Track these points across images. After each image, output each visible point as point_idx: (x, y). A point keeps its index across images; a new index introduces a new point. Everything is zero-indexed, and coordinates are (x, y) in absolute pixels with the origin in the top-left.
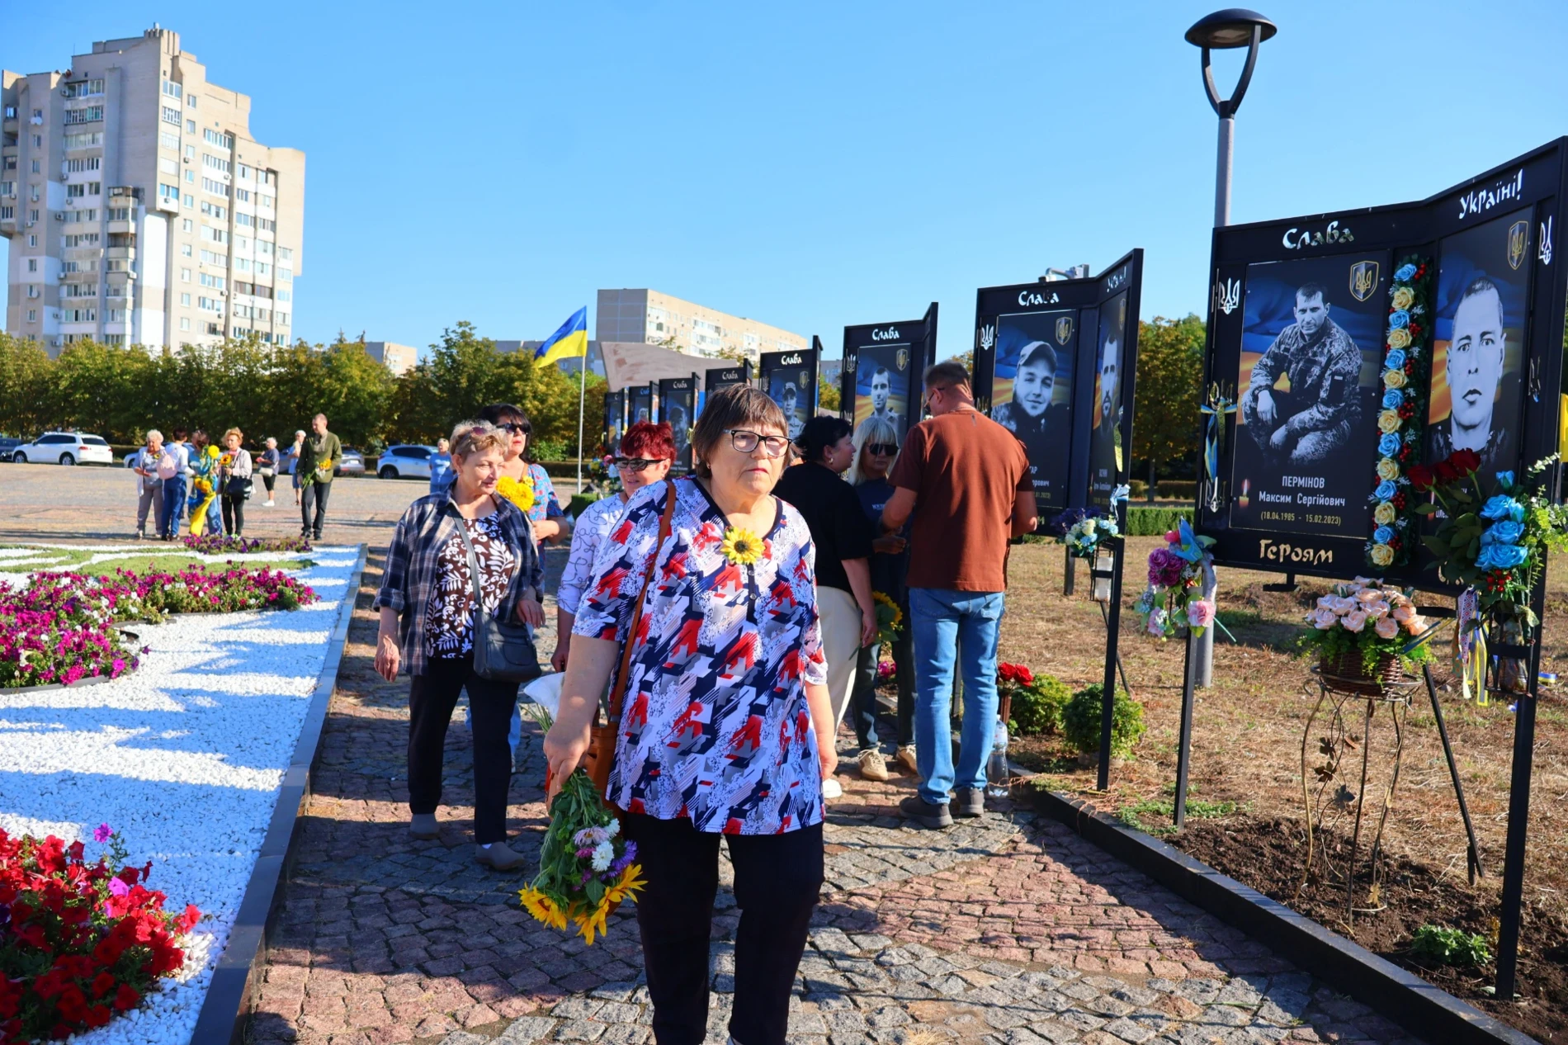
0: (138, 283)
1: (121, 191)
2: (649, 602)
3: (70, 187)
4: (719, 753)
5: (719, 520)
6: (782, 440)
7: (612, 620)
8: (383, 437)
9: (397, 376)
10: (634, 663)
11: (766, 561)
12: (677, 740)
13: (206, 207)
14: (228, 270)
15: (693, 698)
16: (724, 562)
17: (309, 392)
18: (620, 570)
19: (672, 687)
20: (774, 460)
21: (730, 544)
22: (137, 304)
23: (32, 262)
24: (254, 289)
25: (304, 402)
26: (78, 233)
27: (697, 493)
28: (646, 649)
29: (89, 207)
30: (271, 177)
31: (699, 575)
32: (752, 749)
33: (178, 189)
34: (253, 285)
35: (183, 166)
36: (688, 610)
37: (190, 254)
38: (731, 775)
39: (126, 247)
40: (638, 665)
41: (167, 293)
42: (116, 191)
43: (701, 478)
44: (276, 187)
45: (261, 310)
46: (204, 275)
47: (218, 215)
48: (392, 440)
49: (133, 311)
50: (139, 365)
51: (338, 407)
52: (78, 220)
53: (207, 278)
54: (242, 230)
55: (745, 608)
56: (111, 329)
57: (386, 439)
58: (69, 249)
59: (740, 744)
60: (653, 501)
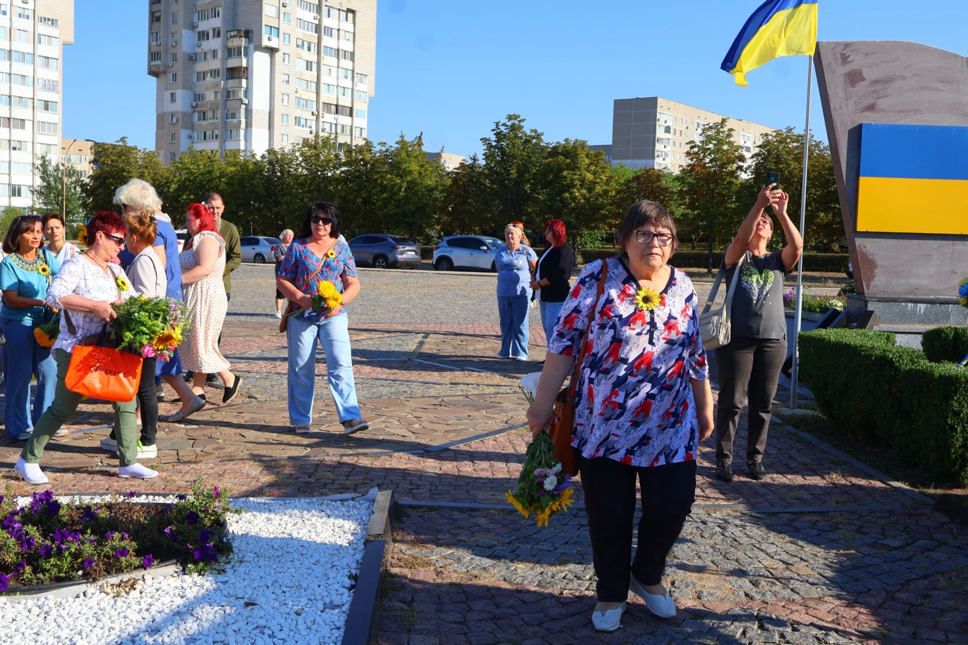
0: (249, 108)
1: (235, 33)
2: (592, 332)
3: (199, 33)
4: (625, 421)
5: (633, 284)
6: (669, 236)
7: (569, 343)
8: (438, 228)
9: (450, 170)
10: (584, 368)
11: (662, 307)
12: (604, 412)
13: (300, 43)
14: (318, 94)
15: (614, 388)
16: (635, 309)
17: (374, 188)
18: (574, 314)
19: (603, 381)
20: (664, 248)
21: (639, 298)
22: (249, 125)
23: (172, 94)
24: (338, 109)
25: (369, 197)
26: (205, 69)
27: (620, 267)
28: (591, 360)
29: (212, 49)
30: (350, 15)
31: (620, 317)
32: (644, 417)
33: (278, 29)
34: (337, 106)
35: (282, 9)
36: (614, 337)
37: (288, 82)
38: (630, 431)
39: (240, 78)
40: (586, 369)
41: (271, 114)
42: (232, 33)
43: (623, 259)
44: (354, 24)
45: (343, 126)
46: (299, 98)
47: (309, 49)
48: (447, 231)
49: (246, 130)
50: (233, 169)
51: (399, 201)
52: (205, 59)
53: (302, 102)
54: (329, 60)
55: (648, 336)
56: (230, 145)
57: (442, 230)
58: (199, 83)
59: (638, 414)
60: (593, 273)
